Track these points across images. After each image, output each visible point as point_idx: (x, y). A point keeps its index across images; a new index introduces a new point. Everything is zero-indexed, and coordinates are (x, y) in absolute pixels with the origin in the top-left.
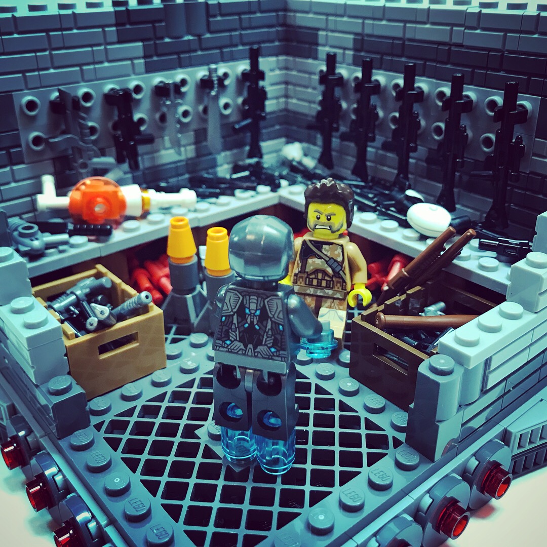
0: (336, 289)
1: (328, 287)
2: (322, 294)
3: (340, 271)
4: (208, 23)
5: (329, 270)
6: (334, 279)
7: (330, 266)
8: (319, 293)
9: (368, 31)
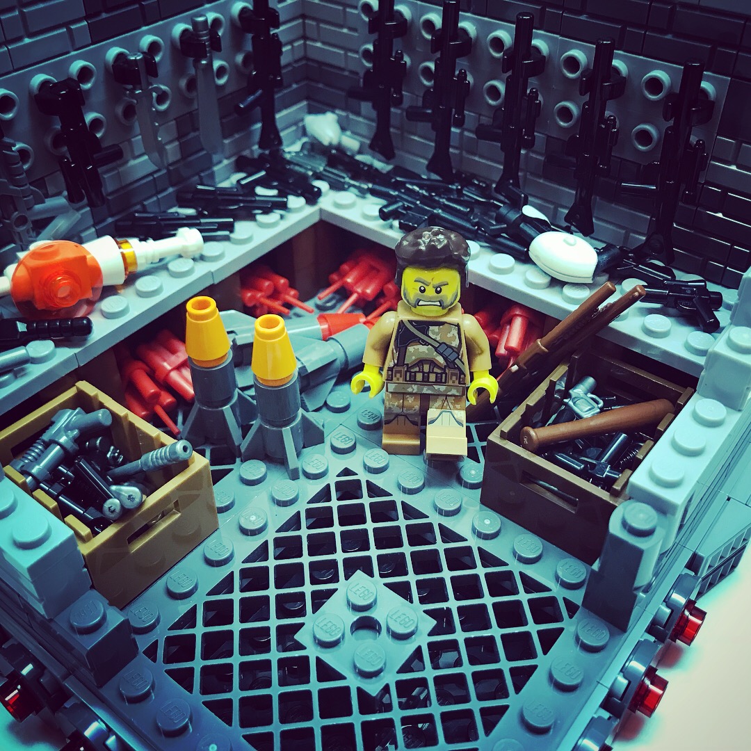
0: (451, 383)
1: (439, 381)
2: (429, 392)
3: (455, 359)
5: (440, 360)
6: (447, 371)
8: (426, 390)
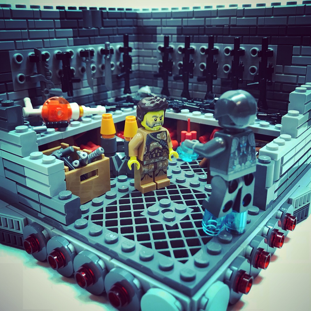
0: (164, 155)
4: (103, 22)
6: (163, 150)
8: (156, 160)
9: (185, 24)
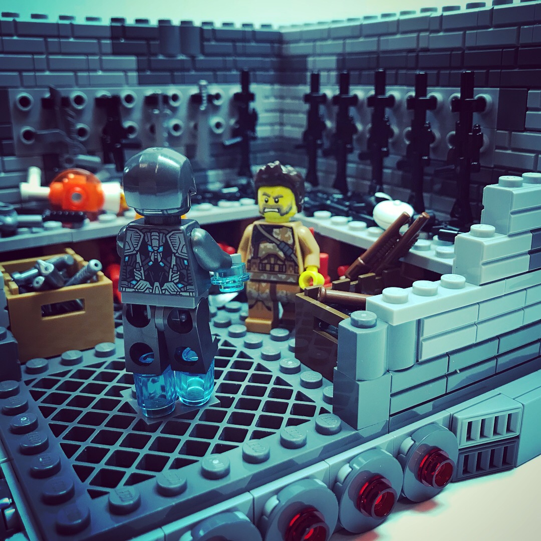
1: (281, 271)
3: (291, 254)
7: (282, 250)
